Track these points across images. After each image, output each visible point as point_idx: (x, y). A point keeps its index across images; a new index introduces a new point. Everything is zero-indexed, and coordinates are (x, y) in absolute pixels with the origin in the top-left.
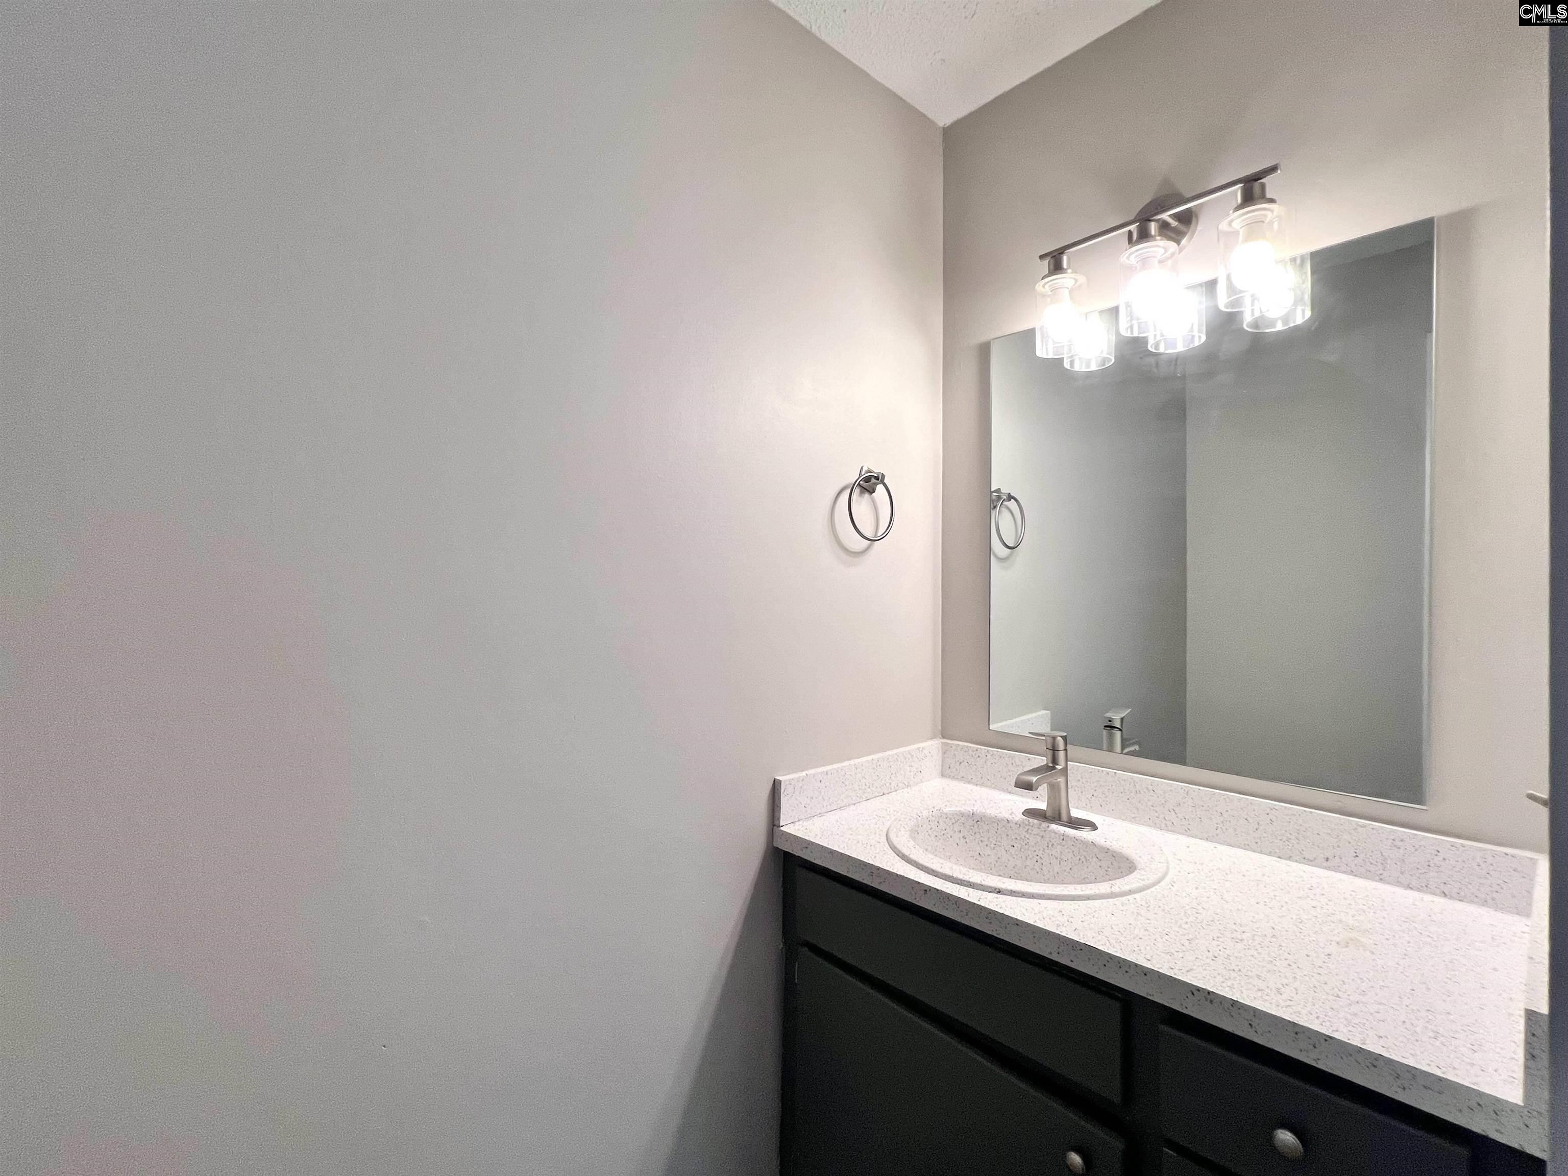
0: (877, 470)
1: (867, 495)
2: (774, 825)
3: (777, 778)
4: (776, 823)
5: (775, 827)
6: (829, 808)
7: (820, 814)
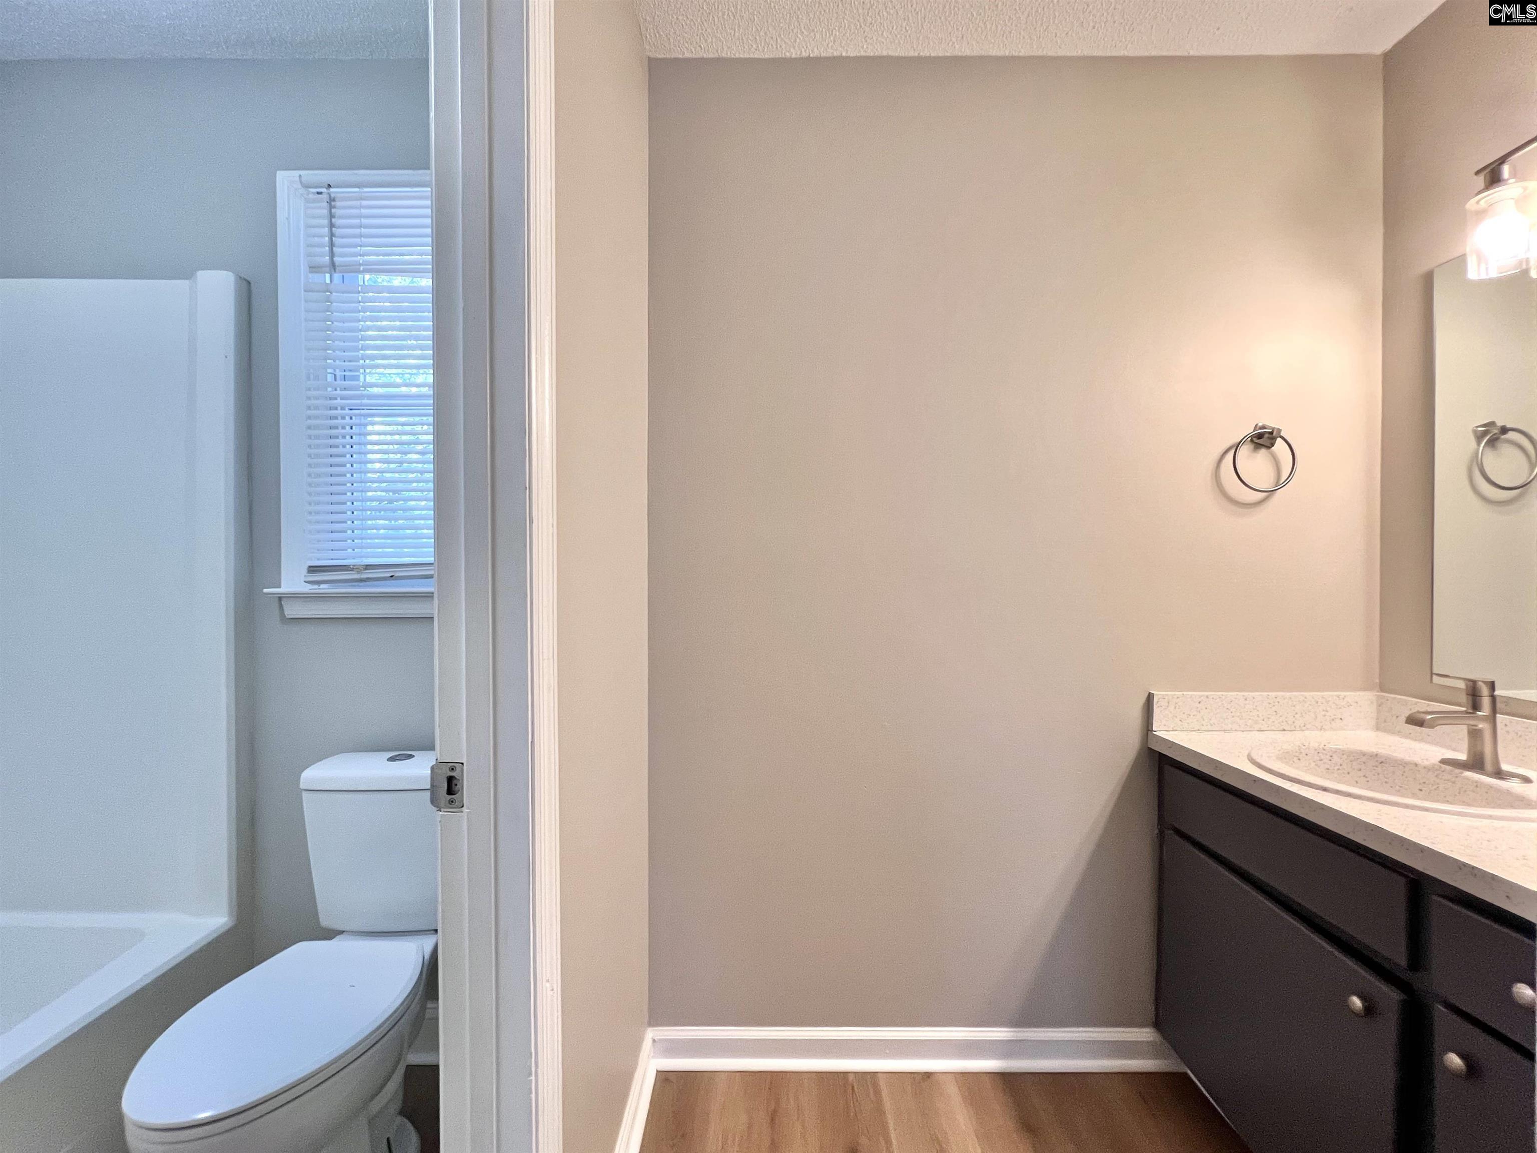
0: (1272, 423)
1: (1263, 451)
2: (1148, 730)
3: (1151, 692)
4: (1150, 728)
5: (1149, 732)
6: (1210, 728)
7: (1199, 730)
